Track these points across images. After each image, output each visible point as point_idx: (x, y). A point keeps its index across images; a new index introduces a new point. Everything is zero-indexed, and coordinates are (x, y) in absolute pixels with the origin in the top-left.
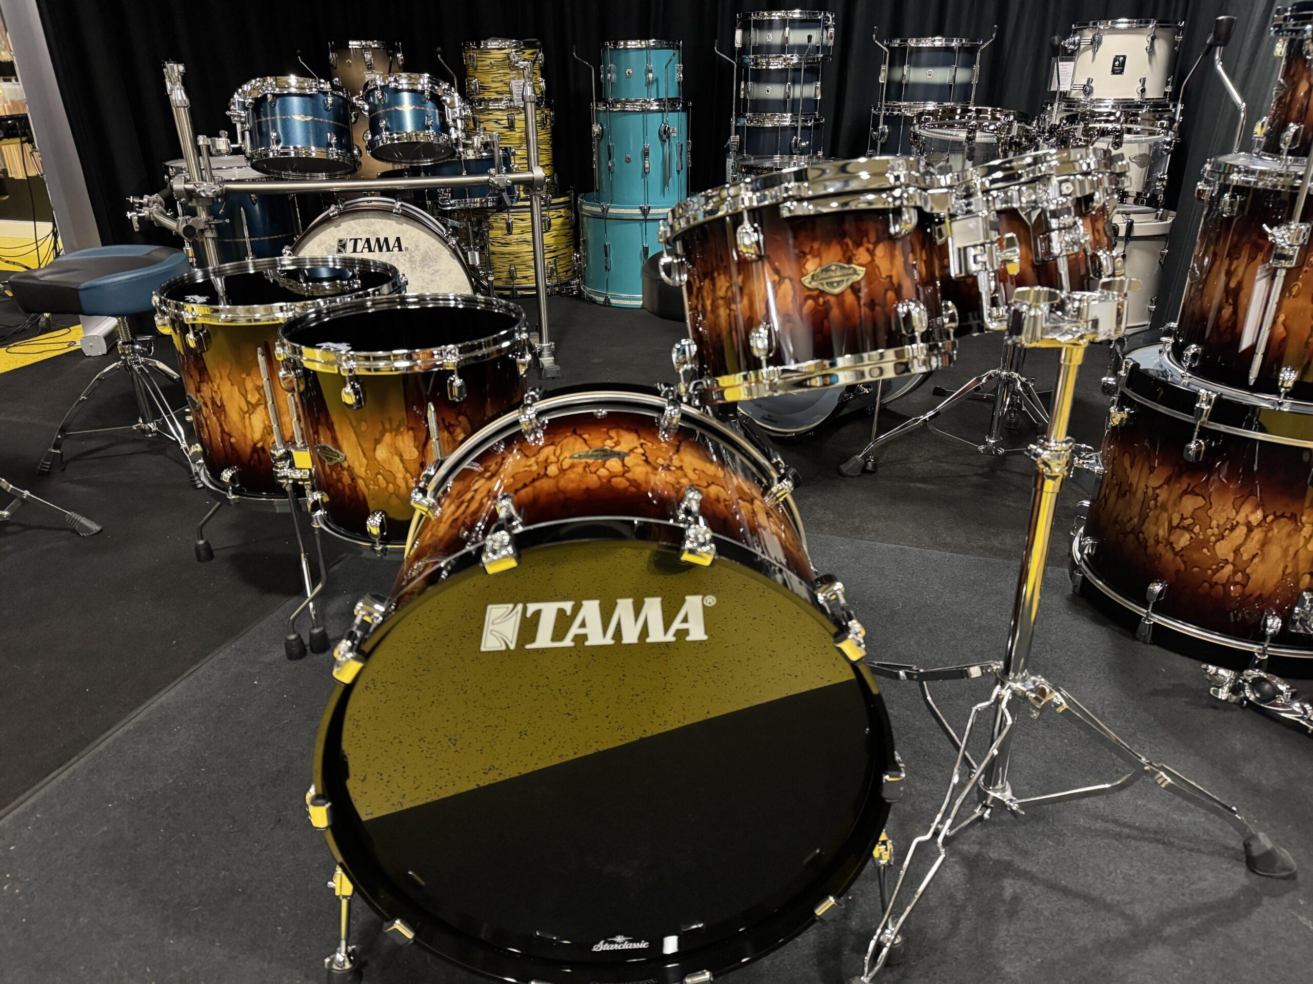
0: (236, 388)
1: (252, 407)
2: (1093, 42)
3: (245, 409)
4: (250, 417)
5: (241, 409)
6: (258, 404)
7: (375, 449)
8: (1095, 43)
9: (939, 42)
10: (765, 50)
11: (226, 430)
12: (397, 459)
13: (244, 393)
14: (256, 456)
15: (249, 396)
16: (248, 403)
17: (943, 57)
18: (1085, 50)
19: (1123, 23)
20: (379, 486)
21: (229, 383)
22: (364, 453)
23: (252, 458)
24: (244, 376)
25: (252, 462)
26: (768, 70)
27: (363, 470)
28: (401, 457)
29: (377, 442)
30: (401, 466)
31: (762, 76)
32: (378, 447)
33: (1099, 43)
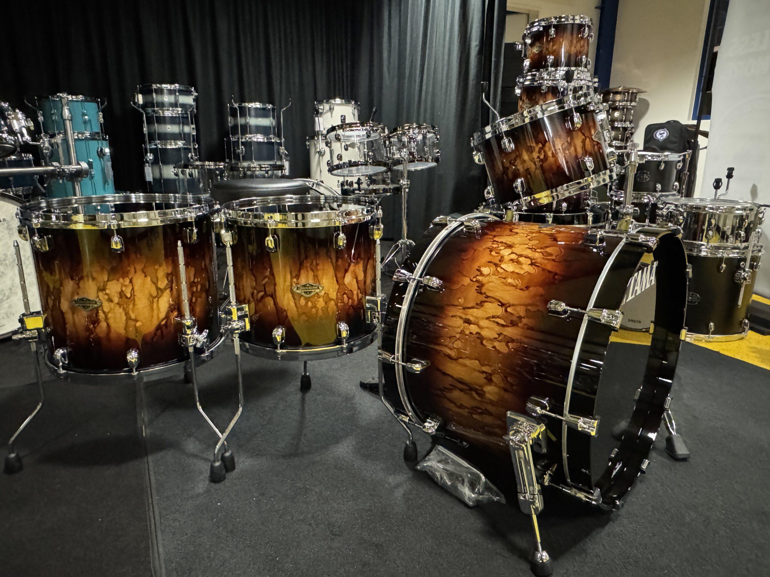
0: (149, 279)
1: (160, 291)
2: (330, 109)
3: (154, 294)
4: (158, 301)
5: (151, 295)
6: (165, 289)
7: (344, 277)
8: (331, 109)
9: (258, 105)
10: (161, 105)
11: (133, 316)
12: (355, 280)
13: (155, 280)
14: (160, 331)
15: (159, 283)
16: (158, 289)
17: (262, 113)
18: (326, 112)
19: (338, 101)
20: (344, 303)
21: (144, 275)
22: (337, 281)
23: (155, 334)
24: (156, 267)
25: (155, 340)
26: (164, 117)
27: (335, 293)
28: (357, 278)
29: (346, 271)
30: (356, 286)
31: (161, 120)
32: (347, 274)
33: (333, 109)
